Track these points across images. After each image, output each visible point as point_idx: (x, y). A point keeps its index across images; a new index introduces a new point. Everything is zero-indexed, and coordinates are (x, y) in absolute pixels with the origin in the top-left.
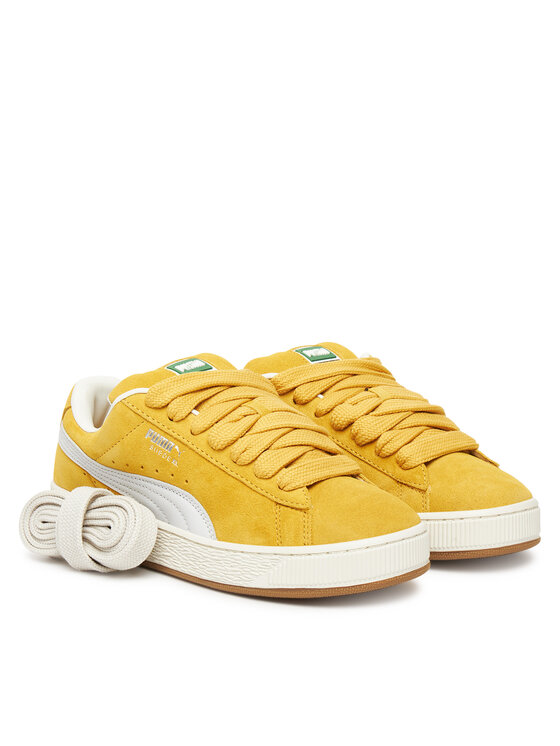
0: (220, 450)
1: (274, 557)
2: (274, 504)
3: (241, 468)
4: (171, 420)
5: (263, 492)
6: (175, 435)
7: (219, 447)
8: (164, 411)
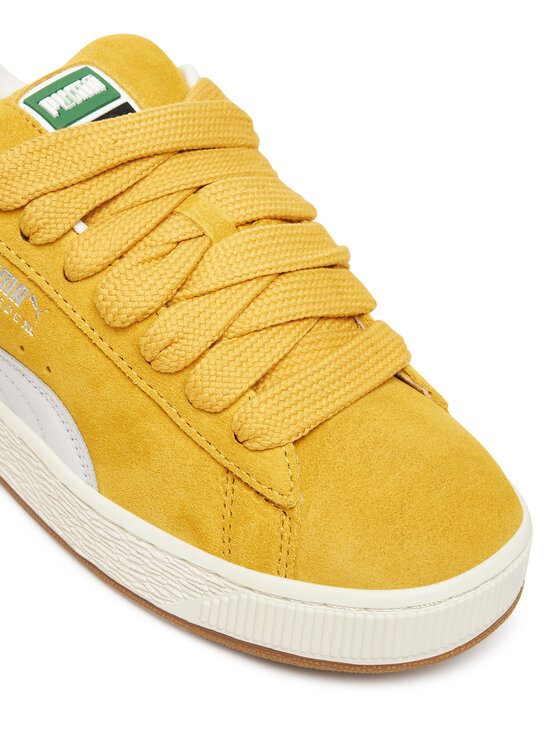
0: (117, 329)
1: (214, 579)
2: (220, 470)
3: (159, 378)
4: (26, 238)
5: (202, 441)
6: (31, 271)
7: (117, 324)
8: (14, 219)
